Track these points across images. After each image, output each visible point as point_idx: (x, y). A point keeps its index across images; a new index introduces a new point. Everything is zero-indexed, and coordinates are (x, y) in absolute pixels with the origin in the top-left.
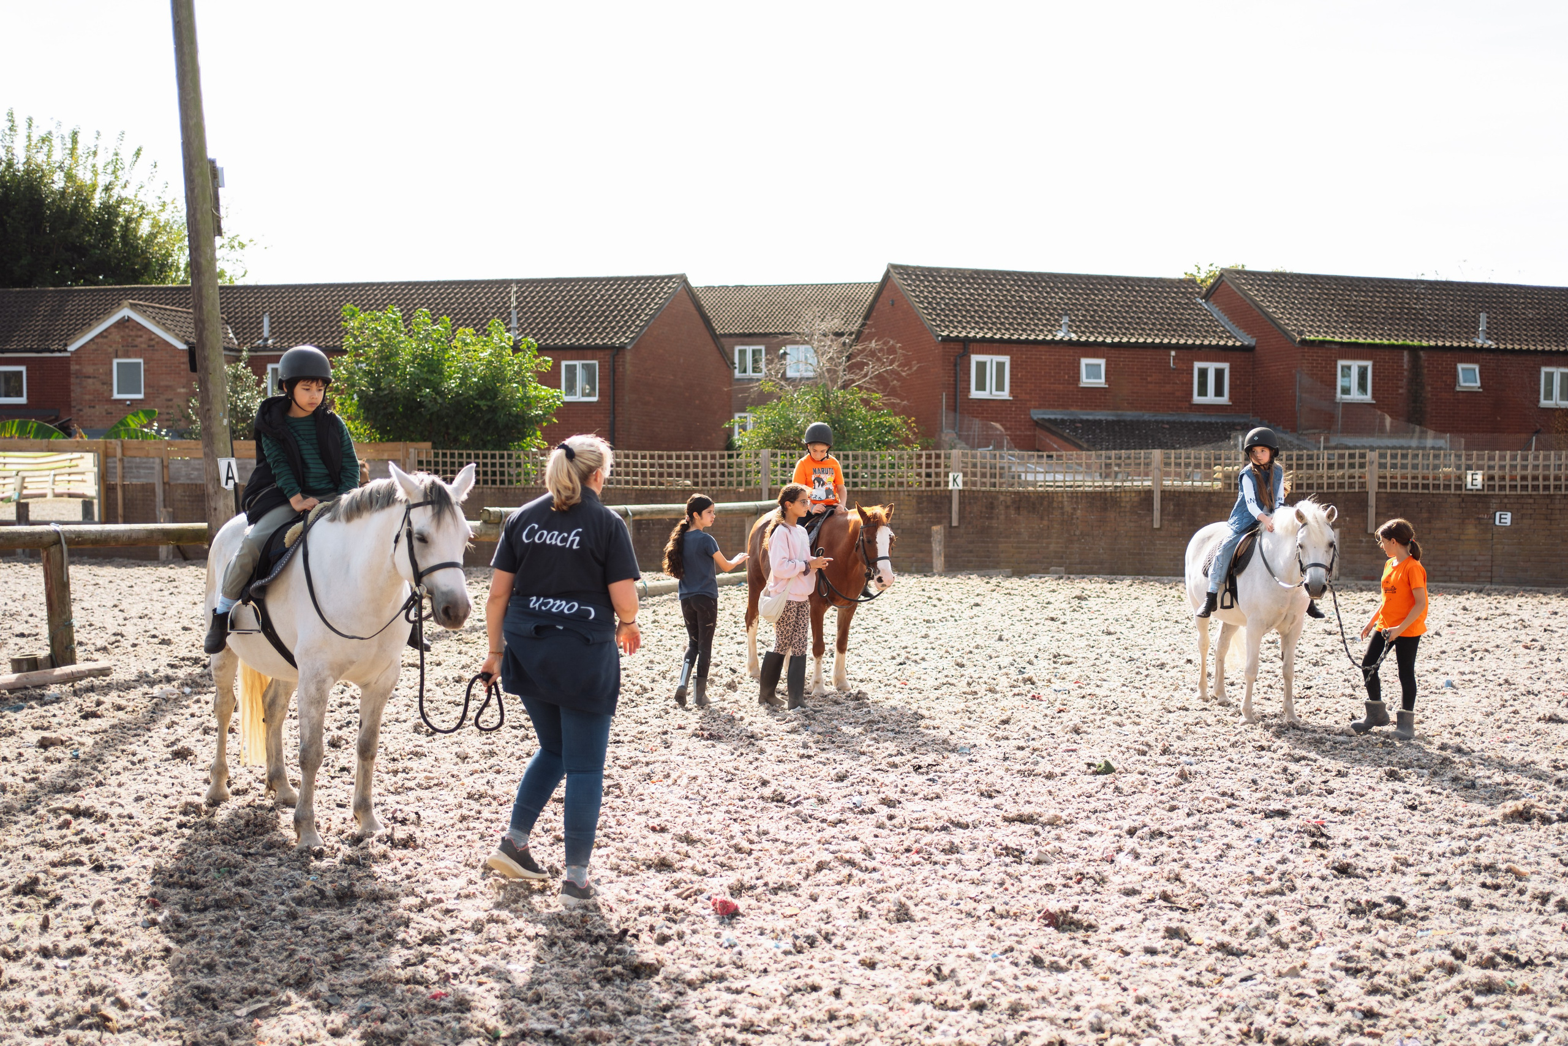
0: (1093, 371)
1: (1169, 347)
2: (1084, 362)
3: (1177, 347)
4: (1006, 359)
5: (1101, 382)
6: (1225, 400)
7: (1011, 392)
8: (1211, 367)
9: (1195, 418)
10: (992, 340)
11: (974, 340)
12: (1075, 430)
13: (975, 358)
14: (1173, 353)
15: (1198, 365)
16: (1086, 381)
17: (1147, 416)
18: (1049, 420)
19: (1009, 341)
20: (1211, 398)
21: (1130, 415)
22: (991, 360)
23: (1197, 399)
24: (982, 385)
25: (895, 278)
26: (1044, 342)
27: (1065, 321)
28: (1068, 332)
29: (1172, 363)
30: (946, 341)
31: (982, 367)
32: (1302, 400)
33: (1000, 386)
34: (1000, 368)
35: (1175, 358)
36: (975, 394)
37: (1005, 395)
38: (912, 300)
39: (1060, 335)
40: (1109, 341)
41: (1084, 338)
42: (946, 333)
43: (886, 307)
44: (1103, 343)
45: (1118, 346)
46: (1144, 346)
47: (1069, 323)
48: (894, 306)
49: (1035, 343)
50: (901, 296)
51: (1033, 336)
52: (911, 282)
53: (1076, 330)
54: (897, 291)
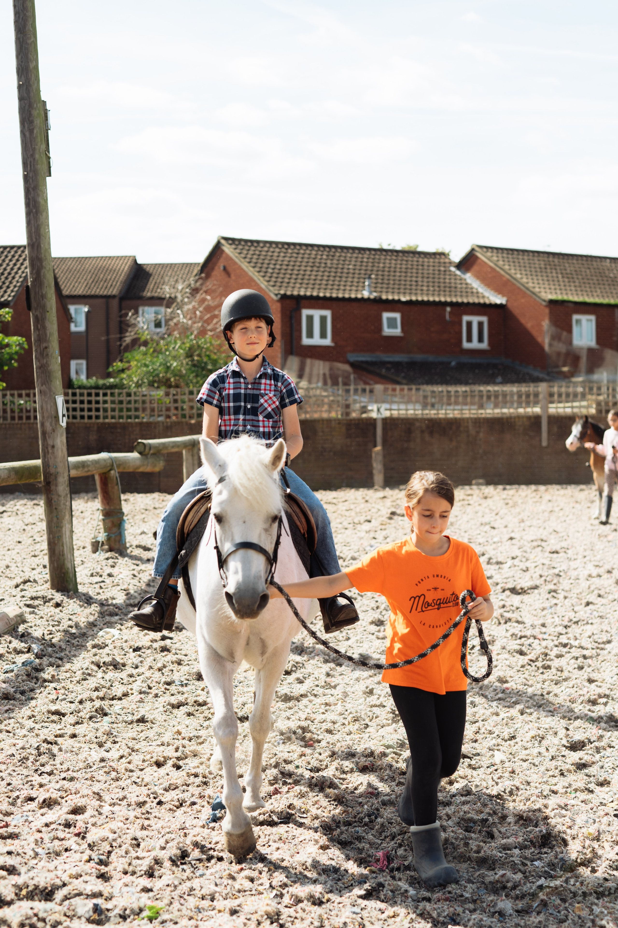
0: (392, 323)
1: (446, 304)
2: (386, 315)
3: (451, 304)
4: (328, 313)
5: (397, 331)
6: (484, 345)
7: (333, 339)
8: (475, 320)
9: (465, 359)
10: (318, 298)
11: (305, 297)
12: (388, 369)
13: (305, 312)
14: (448, 309)
15: (466, 318)
16: (387, 331)
17: (431, 358)
18: (362, 362)
19: (331, 299)
20: (475, 344)
21: (419, 357)
22: (317, 314)
23: (466, 345)
24: (310, 335)
25: (227, 249)
26: (356, 300)
27: (367, 283)
28: (371, 292)
29: (447, 317)
30: (284, 297)
31: (310, 319)
32: (550, 345)
33: (323, 335)
34: (323, 319)
35: (450, 313)
36: (306, 341)
37: (328, 342)
38: (245, 266)
39: (366, 294)
40: (403, 299)
41: (384, 297)
42: (282, 292)
43: (218, 271)
44: (399, 301)
45: (410, 303)
46: (428, 303)
47: (370, 285)
48: (226, 270)
49: (350, 300)
50: (233, 262)
51: (347, 295)
52: (241, 251)
53: (376, 290)
54: (228, 258)
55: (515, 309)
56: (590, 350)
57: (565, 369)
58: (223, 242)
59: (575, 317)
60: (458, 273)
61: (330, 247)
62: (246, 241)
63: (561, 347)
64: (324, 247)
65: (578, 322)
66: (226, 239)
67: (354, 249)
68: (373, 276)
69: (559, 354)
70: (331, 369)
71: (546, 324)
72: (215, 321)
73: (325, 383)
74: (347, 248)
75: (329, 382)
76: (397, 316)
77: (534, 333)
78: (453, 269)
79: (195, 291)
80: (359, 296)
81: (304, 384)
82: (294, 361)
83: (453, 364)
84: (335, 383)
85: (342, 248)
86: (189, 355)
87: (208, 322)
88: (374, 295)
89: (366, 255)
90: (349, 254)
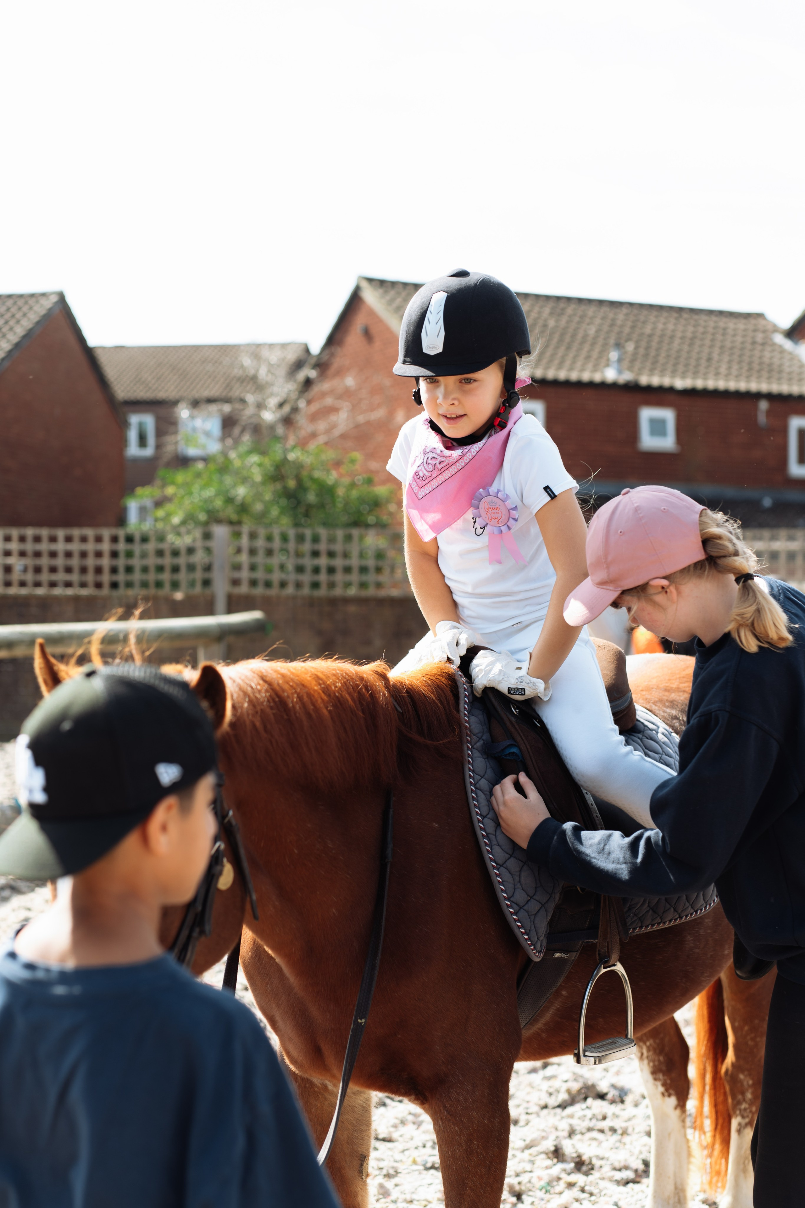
0: (658, 427)
1: (758, 396)
2: (647, 413)
3: (770, 396)
5: (668, 443)
9: (793, 496)
15: (796, 421)
16: (648, 441)
17: (729, 491)
19: (544, 382)
23: (796, 471)
25: (370, 296)
26: (591, 385)
27: (614, 355)
28: (620, 372)
29: (762, 419)
35: (769, 413)
39: (610, 375)
40: (680, 384)
41: (644, 380)
43: (354, 337)
44: (671, 390)
45: (691, 393)
46: (726, 394)
47: (620, 360)
48: (367, 334)
49: (579, 385)
50: (379, 320)
51: (574, 376)
52: (391, 302)
53: (630, 369)
54: (372, 313)
60: (788, 344)
61: (558, 299)
64: (548, 298)
66: (370, 280)
67: (601, 302)
68: (630, 347)
74: (590, 301)
76: (668, 415)
78: (779, 339)
80: (597, 378)
83: (767, 502)
85: (580, 301)
88: (626, 377)
89: (621, 315)
90: (591, 311)
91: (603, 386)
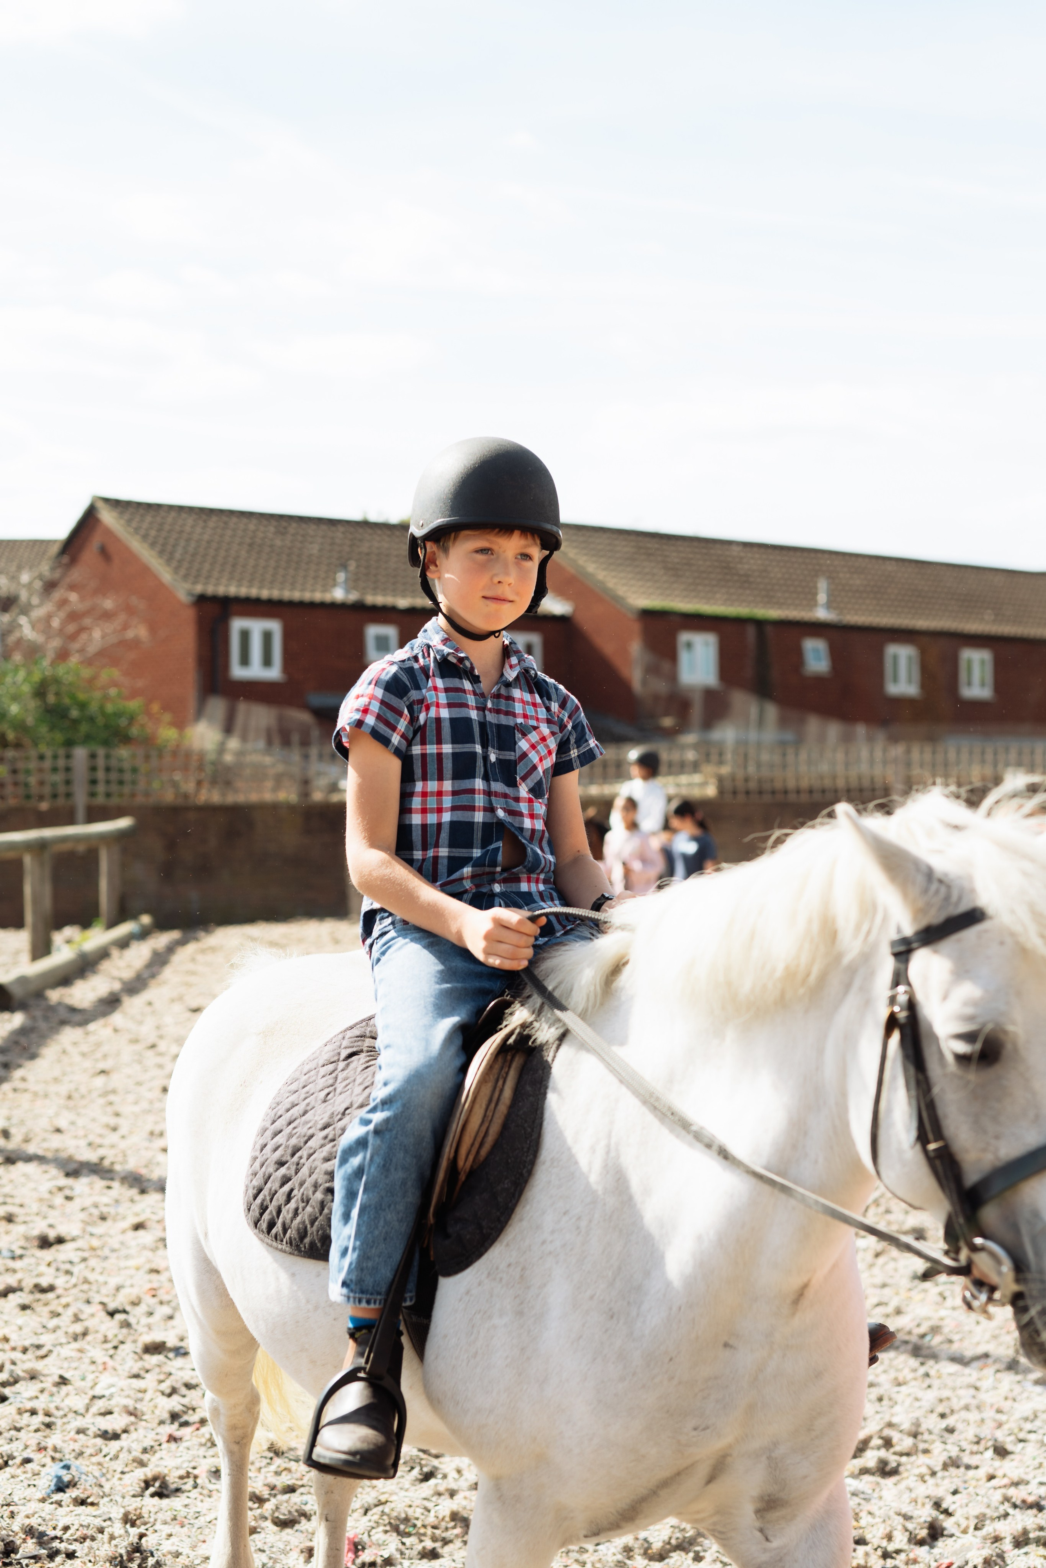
0: (383, 643)
2: (372, 630)
4: (275, 626)
7: (284, 670)
10: (258, 600)
11: (237, 599)
13: (238, 624)
18: (332, 708)
19: (280, 602)
22: (257, 627)
24: (245, 660)
25: (107, 517)
26: (322, 605)
27: (341, 576)
28: (347, 591)
30: (202, 600)
31: (245, 636)
32: (644, 682)
33: (267, 661)
34: (267, 637)
36: (238, 672)
37: (274, 673)
38: (137, 545)
39: (338, 594)
40: (402, 603)
41: (369, 600)
42: (199, 589)
43: (90, 554)
44: (394, 608)
45: (412, 611)
47: (347, 580)
48: (104, 553)
49: (312, 606)
50: (117, 540)
51: (307, 596)
52: (129, 522)
53: (355, 588)
54: (108, 532)
55: (587, 623)
56: (709, 694)
57: (668, 722)
58: (100, 505)
59: (684, 637)
61: (279, 517)
62: (139, 505)
63: (660, 686)
64: (272, 516)
65: (689, 645)
66: (106, 500)
67: (319, 520)
68: (352, 565)
69: (656, 698)
70: (281, 719)
71: (636, 648)
72: (84, 636)
73: (269, 742)
74: (309, 519)
75: (277, 740)
76: (391, 632)
77: (617, 662)
79: (50, 586)
80: (328, 597)
81: (234, 744)
82: (217, 706)
84: (286, 742)
85: (300, 519)
86: (40, 692)
87: (73, 637)
88: (353, 597)
89: (340, 531)
90: (311, 529)
91: (334, 606)
